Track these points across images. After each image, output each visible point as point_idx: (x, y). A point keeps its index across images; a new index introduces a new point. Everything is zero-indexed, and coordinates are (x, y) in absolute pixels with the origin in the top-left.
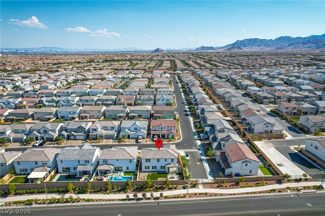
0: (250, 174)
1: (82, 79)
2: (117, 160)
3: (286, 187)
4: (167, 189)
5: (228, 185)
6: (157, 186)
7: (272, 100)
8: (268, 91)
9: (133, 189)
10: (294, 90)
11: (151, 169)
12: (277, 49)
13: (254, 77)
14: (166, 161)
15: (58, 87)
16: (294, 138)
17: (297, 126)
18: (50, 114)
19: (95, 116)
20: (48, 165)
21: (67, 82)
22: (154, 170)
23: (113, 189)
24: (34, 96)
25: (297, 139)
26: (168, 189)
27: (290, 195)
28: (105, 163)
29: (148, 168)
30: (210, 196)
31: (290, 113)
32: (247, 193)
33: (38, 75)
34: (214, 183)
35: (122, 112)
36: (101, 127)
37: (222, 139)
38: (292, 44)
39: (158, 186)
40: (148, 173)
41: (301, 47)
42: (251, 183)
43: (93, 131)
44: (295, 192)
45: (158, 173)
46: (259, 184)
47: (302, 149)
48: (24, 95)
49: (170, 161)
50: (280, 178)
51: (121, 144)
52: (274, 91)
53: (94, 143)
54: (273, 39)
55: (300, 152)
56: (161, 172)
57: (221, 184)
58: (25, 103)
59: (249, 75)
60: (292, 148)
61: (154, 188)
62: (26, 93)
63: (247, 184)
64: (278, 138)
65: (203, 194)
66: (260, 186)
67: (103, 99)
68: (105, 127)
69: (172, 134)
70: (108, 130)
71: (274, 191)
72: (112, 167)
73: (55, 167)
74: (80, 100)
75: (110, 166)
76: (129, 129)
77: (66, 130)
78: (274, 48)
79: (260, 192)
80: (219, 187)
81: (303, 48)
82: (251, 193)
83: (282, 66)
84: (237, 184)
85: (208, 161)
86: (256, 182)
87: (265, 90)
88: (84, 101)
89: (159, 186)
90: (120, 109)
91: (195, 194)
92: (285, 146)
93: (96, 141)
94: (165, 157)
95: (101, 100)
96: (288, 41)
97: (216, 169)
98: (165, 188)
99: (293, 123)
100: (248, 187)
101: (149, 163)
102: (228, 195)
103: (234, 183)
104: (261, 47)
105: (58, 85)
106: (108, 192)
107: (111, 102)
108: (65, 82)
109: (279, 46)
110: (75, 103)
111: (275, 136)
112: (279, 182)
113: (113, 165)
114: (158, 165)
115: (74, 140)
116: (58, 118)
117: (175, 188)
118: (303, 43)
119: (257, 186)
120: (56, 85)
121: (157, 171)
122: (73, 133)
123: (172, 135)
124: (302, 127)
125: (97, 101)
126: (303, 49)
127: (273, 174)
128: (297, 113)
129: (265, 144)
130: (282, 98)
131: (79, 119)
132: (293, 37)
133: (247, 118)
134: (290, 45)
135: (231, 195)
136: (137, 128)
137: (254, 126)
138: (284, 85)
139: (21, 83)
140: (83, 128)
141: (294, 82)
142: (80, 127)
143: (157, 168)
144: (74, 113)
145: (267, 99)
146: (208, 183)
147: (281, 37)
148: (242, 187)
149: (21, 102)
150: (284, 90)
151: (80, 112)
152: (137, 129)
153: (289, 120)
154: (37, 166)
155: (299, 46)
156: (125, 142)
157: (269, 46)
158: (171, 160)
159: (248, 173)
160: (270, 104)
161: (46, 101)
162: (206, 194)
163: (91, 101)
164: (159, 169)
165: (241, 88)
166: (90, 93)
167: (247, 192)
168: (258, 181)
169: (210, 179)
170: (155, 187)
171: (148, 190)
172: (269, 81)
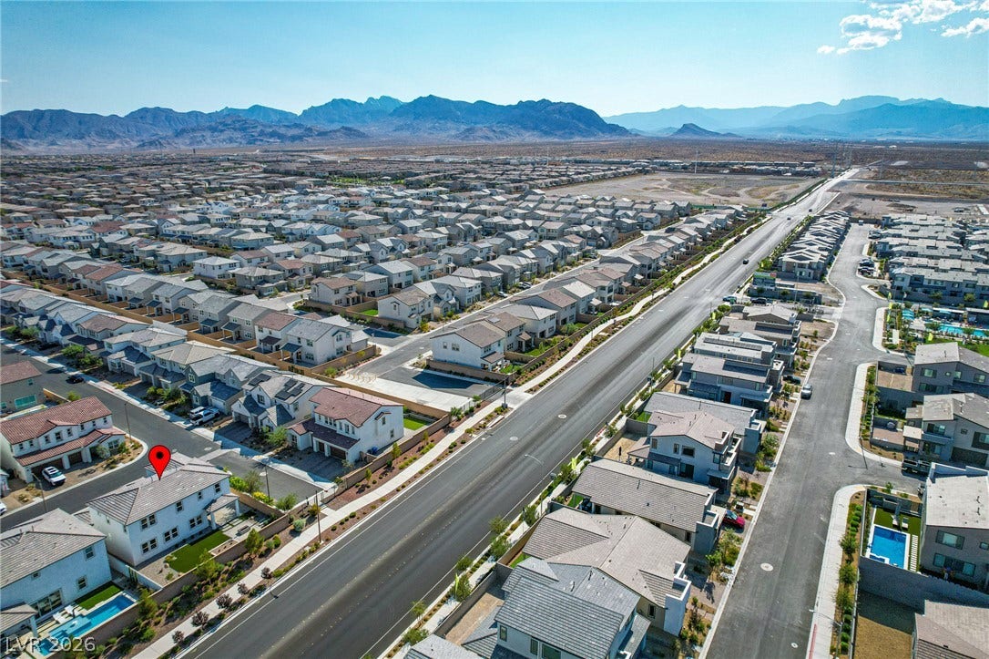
0: (393, 439)
2: (36, 575)
3: (464, 432)
4: (257, 558)
5: (375, 477)
6: (227, 567)
7: (281, 282)
8: (256, 261)
9: (166, 615)
10: (311, 250)
11: (162, 545)
12: (143, 145)
13: (174, 232)
14: (200, 497)
16: (394, 349)
17: (379, 326)
22: (174, 541)
25: (403, 348)
26: (261, 556)
27: (480, 439)
29: (154, 546)
30: (364, 513)
31: (344, 301)
32: (421, 473)
34: (346, 489)
37: (282, 395)
38: (183, 131)
39: (230, 566)
40: (163, 559)
41: (209, 141)
42: (410, 455)
44: (482, 433)
45: (192, 544)
46: (423, 447)
47: (428, 360)
49: (211, 494)
50: (445, 423)
52: (266, 259)
54: (122, 116)
55: (428, 367)
56: (199, 537)
57: (361, 484)
59: (152, 229)
60: (407, 365)
61: (223, 576)
63: (405, 458)
64: (368, 359)
65: (347, 520)
66: (428, 450)
69: (109, 440)
71: (455, 446)
78: (136, 144)
79: (438, 460)
80: (362, 491)
81: (214, 141)
82: (427, 469)
83: (218, 194)
84: (388, 468)
85: (280, 458)
86: (416, 448)
87: (245, 262)
89: (234, 563)
91: (333, 530)
92: (394, 368)
94: (196, 489)
96: (169, 122)
97: (319, 465)
98: (249, 559)
99: (368, 320)
100: (411, 462)
101: (154, 527)
102: (392, 494)
103: (382, 470)
104: (88, 140)
109: (146, 137)
111: (364, 354)
112: (448, 429)
114: (181, 522)
117: (277, 545)
118: (213, 130)
119: (423, 454)
121: (184, 541)
123: (109, 444)
124: (391, 322)
126: (215, 146)
127: (427, 423)
128: (358, 298)
129: (356, 379)
130: (301, 272)
132: (179, 111)
133: (276, 334)
134: (178, 134)
135: (398, 490)
137: (312, 345)
138: (275, 242)
141: (289, 231)
143: (179, 531)
145: (268, 282)
146: (335, 497)
147: (145, 110)
148: (402, 469)
150: (290, 254)
153: (355, 316)
155: (203, 136)
157: (114, 136)
158: (213, 489)
159: (388, 439)
160: (281, 294)
162: (352, 516)
164: (185, 531)
165: (165, 267)
167: (419, 470)
168: (418, 446)
169: (329, 488)
170: (225, 573)
171: (211, 591)
172: (235, 237)
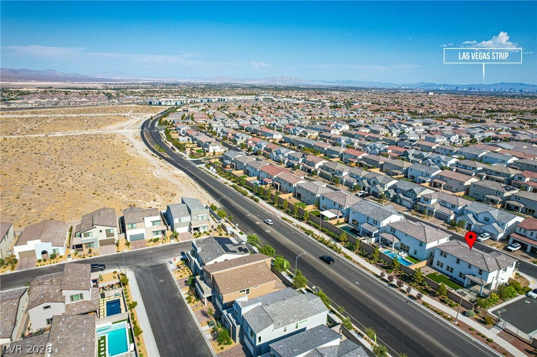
1: (505, 138)
2: (406, 235)
4: (438, 298)
9: (398, 274)
11: (444, 269)
14: (469, 267)
15: (451, 142)
18: (400, 168)
19: (453, 188)
20: (342, 210)
21: (471, 139)
22: (449, 272)
23: (378, 262)
24: (408, 147)
26: (440, 299)
28: (393, 233)
29: (442, 266)
30: (494, 347)
33: (446, 124)
34: (529, 344)
35: (498, 193)
36: (439, 200)
39: (429, 288)
40: (436, 271)
43: (424, 201)
45: (451, 280)
48: (399, 144)
49: (476, 272)
51: (450, 230)
53: (418, 216)
56: (458, 282)
58: (390, 151)
61: (423, 288)
62: (401, 142)
65: (483, 337)
67: (491, 171)
68: (443, 202)
70: (446, 207)
72: (396, 241)
73: (346, 215)
74: (457, 163)
75: (395, 238)
76: (476, 217)
77: (395, 190)
80: (531, 353)
88: (462, 165)
89: (431, 289)
90: (495, 189)
91: (470, 329)
93: (421, 215)
94: (471, 262)
95: (488, 172)
98: (437, 296)
101: (444, 258)
105: (451, 140)
106: (373, 262)
107: (502, 178)
108: (468, 138)
110: (448, 166)
113: (400, 240)
115: (398, 204)
116: (406, 177)
117: (450, 305)
120: (449, 138)
121: (451, 277)
122: (401, 195)
125: (480, 171)
131: (430, 185)
136: (488, 219)
139: (412, 130)
140: (414, 192)
142: (411, 191)
143: (454, 271)
144: (428, 175)
146: (515, 336)
149: (386, 150)
151: (436, 177)
152: (488, 221)
154: (334, 207)
156: (457, 232)
158: (478, 271)
161: (413, 155)
162: (488, 340)
163: (471, 168)
164: (455, 275)
166: (484, 159)
170: (425, 288)
171: (414, 285)
